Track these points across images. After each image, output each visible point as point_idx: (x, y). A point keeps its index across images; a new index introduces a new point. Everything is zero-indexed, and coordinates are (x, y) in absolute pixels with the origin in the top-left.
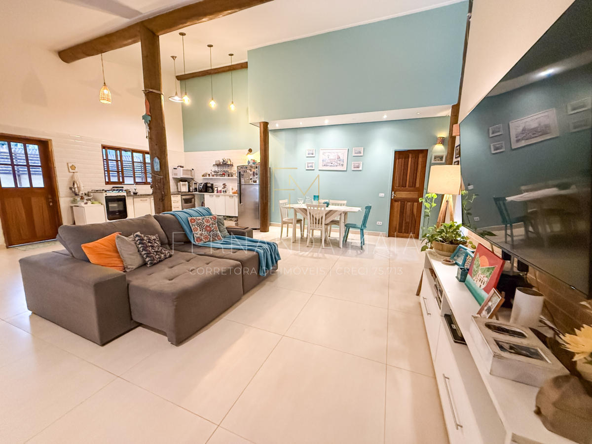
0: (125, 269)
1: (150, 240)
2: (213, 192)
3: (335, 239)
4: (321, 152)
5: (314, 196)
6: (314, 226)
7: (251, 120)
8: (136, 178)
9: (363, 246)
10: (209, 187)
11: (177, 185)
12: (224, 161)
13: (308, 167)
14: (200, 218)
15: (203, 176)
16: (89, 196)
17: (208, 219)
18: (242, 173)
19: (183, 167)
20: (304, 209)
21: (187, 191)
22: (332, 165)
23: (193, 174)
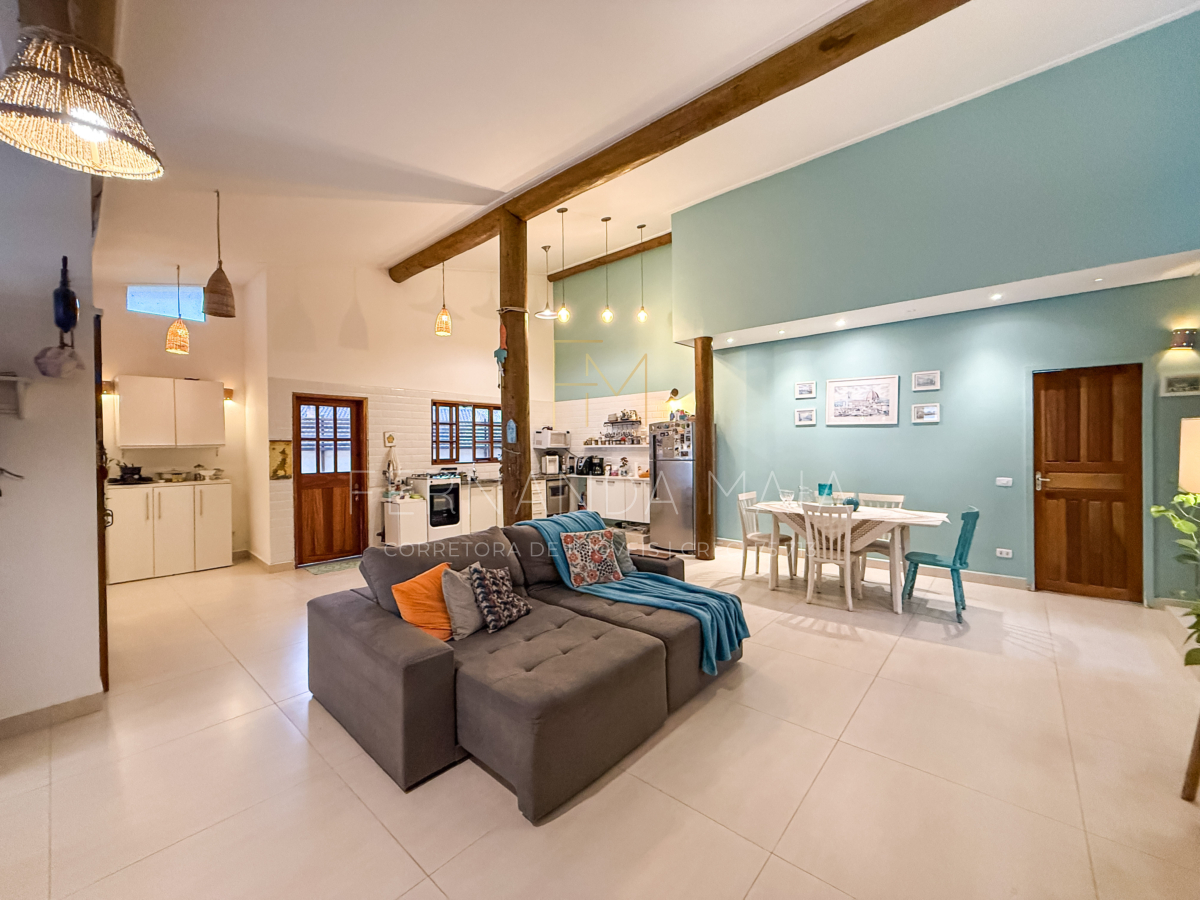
0: (451, 634)
1: (495, 578)
2: (602, 474)
3: (879, 588)
4: (831, 387)
5: (820, 485)
6: (825, 556)
7: (677, 336)
8: (477, 451)
9: (964, 614)
10: (595, 465)
11: (540, 462)
12: (624, 415)
13: (800, 420)
14: (583, 533)
15: (586, 443)
16: (407, 485)
17: (596, 536)
18: (659, 438)
19: (551, 429)
20: (799, 515)
21: (557, 471)
22: (859, 413)
23: (568, 439)
